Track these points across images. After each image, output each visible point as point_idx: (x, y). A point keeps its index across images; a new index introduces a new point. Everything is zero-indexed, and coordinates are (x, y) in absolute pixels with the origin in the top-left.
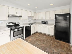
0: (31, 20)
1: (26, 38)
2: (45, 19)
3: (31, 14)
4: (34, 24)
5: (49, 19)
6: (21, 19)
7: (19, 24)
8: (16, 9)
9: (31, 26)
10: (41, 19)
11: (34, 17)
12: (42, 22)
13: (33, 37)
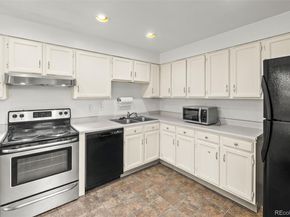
0: (130, 99)
1: (92, 194)
2: (201, 95)
3: (130, 70)
4: (146, 120)
5: (224, 94)
6: (75, 97)
7: (69, 119)
8: (49, 47)
9: (122, 129)
10: (183, 95)
11: (147, 84)
12: (184, 109)
13: (129, 188)
